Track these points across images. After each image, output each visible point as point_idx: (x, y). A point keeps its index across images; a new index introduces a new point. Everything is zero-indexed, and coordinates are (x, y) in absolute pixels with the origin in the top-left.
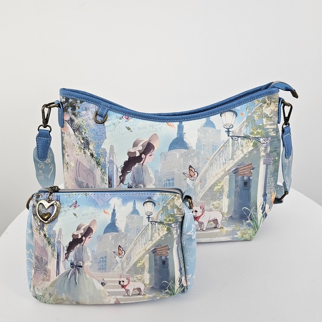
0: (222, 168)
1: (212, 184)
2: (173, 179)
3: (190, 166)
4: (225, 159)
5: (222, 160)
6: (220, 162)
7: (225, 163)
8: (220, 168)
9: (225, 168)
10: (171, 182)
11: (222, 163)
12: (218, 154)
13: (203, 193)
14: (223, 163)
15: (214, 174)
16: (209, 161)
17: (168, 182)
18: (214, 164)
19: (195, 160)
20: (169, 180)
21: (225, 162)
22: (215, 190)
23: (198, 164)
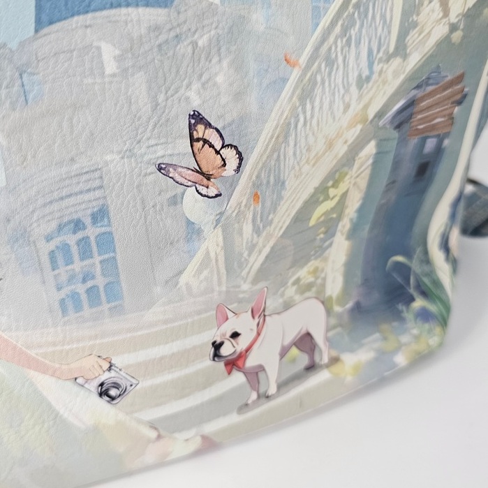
0: (355, 108)
1: (305, 196)
2: (100, 215)
3: (197, 119)
4: (370, 52)
5: (356, 62)
6: (346, 75)
7: (368, 79)
8: (347, 107)
9: (366, 107)
10: (92, 232)
11: (353, 77)
12: (338, 29)
13: (267, 250)
14: (360, 76)
15: (320, 146)
16: (295, 74)
17: (72, 239)
18: (318, 91)
19: (222, 75)
20: (78, 225)
21: (366, 73)
22: (312, 222)
23: (238, 96)
